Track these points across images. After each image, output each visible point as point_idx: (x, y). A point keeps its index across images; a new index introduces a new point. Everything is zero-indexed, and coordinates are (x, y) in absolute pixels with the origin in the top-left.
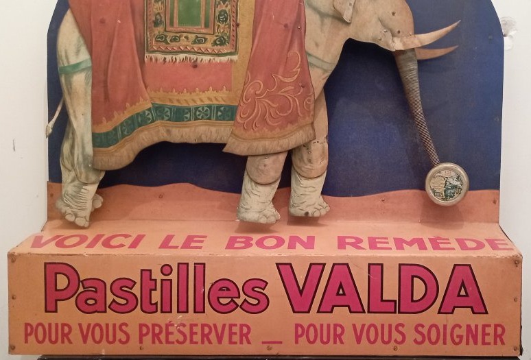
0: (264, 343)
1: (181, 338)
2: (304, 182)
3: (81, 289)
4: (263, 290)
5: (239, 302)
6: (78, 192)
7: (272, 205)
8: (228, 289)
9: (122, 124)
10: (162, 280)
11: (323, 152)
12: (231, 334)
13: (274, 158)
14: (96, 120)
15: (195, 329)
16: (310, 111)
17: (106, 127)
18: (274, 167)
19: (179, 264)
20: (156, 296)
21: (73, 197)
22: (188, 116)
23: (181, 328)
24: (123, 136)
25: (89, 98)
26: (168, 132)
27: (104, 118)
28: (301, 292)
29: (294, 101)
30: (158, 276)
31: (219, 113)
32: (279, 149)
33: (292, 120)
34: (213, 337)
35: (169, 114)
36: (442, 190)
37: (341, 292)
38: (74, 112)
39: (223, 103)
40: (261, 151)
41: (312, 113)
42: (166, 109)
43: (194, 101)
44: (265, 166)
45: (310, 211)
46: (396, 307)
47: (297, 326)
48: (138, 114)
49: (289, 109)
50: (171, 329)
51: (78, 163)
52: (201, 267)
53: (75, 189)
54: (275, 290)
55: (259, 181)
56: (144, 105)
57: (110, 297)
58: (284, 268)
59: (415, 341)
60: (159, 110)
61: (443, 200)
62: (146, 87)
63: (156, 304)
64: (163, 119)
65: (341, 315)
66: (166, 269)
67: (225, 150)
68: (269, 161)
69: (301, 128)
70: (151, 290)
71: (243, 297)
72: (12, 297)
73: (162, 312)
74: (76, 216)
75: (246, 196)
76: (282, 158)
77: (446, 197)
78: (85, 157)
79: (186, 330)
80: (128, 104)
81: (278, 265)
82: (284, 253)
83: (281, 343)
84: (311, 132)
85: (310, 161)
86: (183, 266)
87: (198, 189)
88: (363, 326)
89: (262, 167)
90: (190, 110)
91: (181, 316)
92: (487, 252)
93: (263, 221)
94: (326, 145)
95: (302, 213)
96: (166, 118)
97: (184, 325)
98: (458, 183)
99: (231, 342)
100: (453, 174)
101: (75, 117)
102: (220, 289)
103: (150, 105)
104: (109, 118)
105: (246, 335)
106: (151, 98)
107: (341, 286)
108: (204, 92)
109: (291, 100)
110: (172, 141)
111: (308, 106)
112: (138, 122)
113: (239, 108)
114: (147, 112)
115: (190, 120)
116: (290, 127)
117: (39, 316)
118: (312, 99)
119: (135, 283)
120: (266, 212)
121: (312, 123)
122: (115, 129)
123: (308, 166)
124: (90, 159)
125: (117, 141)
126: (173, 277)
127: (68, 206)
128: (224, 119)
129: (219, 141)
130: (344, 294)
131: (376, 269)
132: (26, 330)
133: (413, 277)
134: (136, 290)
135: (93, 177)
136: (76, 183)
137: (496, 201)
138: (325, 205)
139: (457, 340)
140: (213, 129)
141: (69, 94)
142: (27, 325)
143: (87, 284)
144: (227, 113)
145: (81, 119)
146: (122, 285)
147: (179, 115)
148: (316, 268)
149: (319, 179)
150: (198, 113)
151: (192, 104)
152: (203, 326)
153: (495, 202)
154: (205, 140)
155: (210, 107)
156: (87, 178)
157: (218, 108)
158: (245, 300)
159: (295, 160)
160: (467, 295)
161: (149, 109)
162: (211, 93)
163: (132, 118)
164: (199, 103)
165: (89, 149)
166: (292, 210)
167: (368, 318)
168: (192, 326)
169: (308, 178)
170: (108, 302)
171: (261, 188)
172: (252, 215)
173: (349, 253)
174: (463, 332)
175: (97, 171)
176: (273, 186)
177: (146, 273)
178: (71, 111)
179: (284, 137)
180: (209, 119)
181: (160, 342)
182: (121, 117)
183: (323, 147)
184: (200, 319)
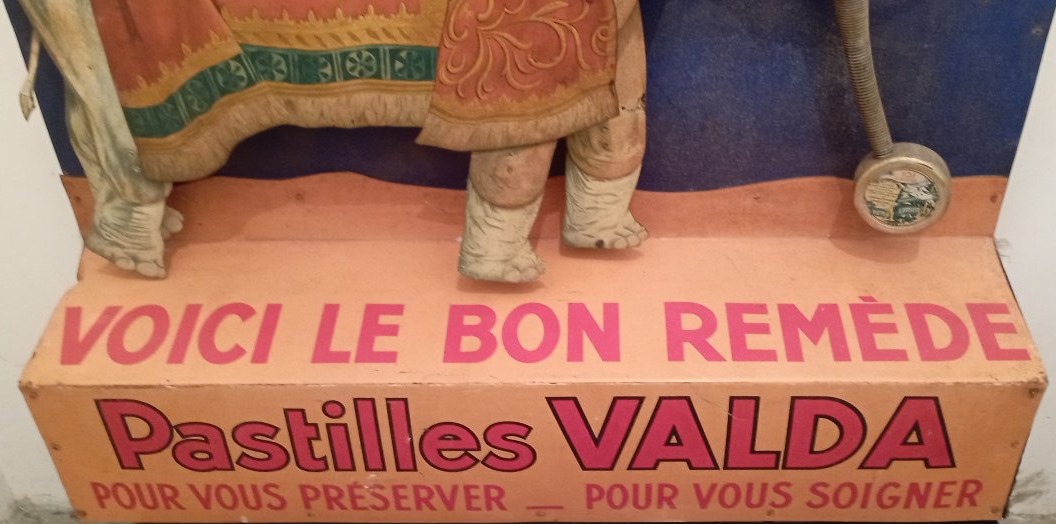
0: (529, 508)
1: (379, 503)
2: (594, 185)
3: (177, 438)
4: (524, 438)
5: (479, 455)
6: (128, 219)
7: (528, 246)
8: (456, 438)
9: (183, 90)
10: (328, 426)
11: (635, 129)
12: (469, 498)
13: (528, 152)
14: (123, 82)
15: (402, 492)
16: (605, 58)
17: (149, 96)
18: (529, 169)
19: (356, 400)
20: (321, 448)
21: (119, 228)
22: (328, 70)
23: (378, 491)
24: (193, 115)
25: (94, 32)
26: (290, 105)
27: (140, 78)
28: (597, 442)
29: (569, 32)
30: (316, 416)
31: (399, 65)
32: (538, 136)
33: (566, 75)
34: (436, 501)
35: (283, 67)
36: (889, 207)
37: (674, 440)
38: (69, 62)
39: (404, 42)
40: (499, 141)
41: (611, 60)
42: (276, 58)
43: (337, 39)
44: (510, 169)
45: (607, 238)
46: (777, 460)
47: (590, 487)
48: (213, 69)
49: (558, 54)
50: (357, 492)
51: (110, 166)
52: (399, 406)
53: (119, 214)
54: (546, 435)
55: (499, 201)
56: (223, 49)
57: (236, 451)
58: (564, 406)
59: (810, 504)
60: (260, 60)
61: (889, 223)
62: (219, 9)
63: (324, 459)
64: (272, 78)
65: (673, 472)
66: (332, 408)
67: (421, 140)
68: (517, 160)
69: (585, 92)
70: (309, 440)
71: (486, 449)
72: (54, 448)
73: (337, 469)
74: (136, 260)
75: (474, 230)
76: (546, 153)
77: (897, 219)
78: (121, 154)
79: (388, 494)
80: (185, 47)
81: (549, 400)
82: (558, 373)
83: (560, 508)
84: (610, 100)
85: (605, 146)
86: (364, 405)
87: (373, 183)
88: (713, 487)
89: (502, 173)
90: (329, 58)
91: (373, 475)
93: (513, 277)
94: (642, 115)
95: (591, 242)
96: (279, 76)
97: (382, 487)
98: (928, 197)
99: (469, 507)
100: (920, 178)
102: (442, 438)
103: (237, 50)
104: (152, 76)
105: (498, 500)
106: (234, 32)
107: (674, 432)
108: (355, 17)
109: (562, 33)
110: (302, 124)
111: (603, 45)
113: (443, 53)
114: (234, 65)
115: (333, 79)
116: (560, 90)
117: (112, 472)
118: (612, 29)
119: (277, 430)
120: (517, 261)
121: (612, 83)
122: (171, 100)
123: (603, 156)
124: (134, 158)
125: (181, 125)
126: (349, 418)
127: (114, 244)
128: (410, 77)
129: (404, 123)
130: (680, 443)
131: (744, 407)
132: (96, 492)
133: (817, 418)
134: (283, 438)
135: (150, 192)
136: (118, 202)
137: (996, 198)
138: (637, 227)
139: (887, 502)
140: (390, 99)
141: (47, 24)
142: (95, 486)
143: (186, 431)
144: (419, 64)
145: (90, 77)
146: (254, 433)
147: (307, 69)
148: (624, 405)
149: (626, 180)
150: (349, 65)
151: (331, 46)
152: (416, 488)
153: (994, 199)
154: (372, 120)
155: (374, 50)
156: (138, 194)
157: (395, 53)
158: (491, 453)
160: (921, 442)
161: (238, 58)
162: (373, 20)
163: (201, 77)
164: (348, 43)
165: (126, 138)
166: (570, 236)
167: (722, 476)
168: (395, 488)
169: (601, 179)
170: (235, 458)
171: (503, 214)
172: (489, 269)
173: (694, 373)
174: (902, 493)
176: (529, 208)
177: (295, 416)
178: (62, 62)
179: (549, 111)
180: (377, 76)
181: (343, 507)
182: (176, 76)
183: (636, 120)
184: (409, 479)
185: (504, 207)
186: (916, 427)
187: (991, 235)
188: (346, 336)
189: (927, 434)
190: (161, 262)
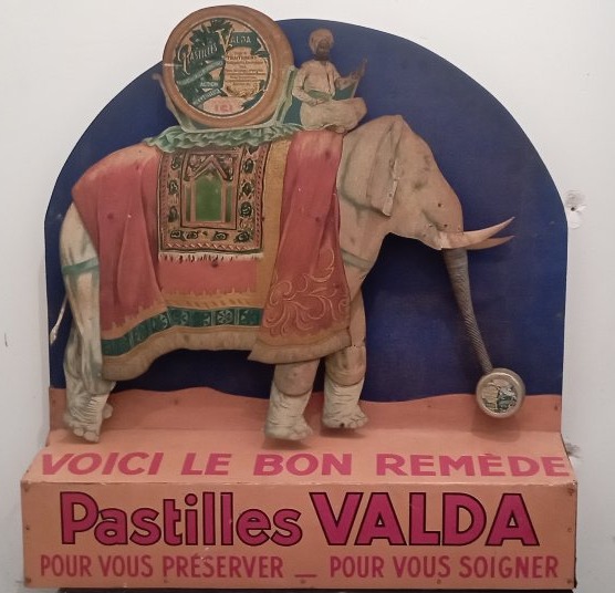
0: (297, 576)
1: (208, 571)
2: (339, 390)
3: (100, 520)
4: (296, 520)
5: (270, 533)
6: (86, 404)
7: (303, 420)
8: (258, 520)
9: (134, 330)
10: (187, 511)
11: (361, 357)
12: (262, 567)
13: (305, 365)
14: (105, 325)
15: (223, 562)
16: (344, 316)
17: (116, 333)
18: (305, 375)
19: (204, 493)
20: (180, 528)
21: (81, 409)
22: (208, 320)
23: (209, 561)
24: (136, 343)
25: (97, 301)
26: (186, 338)
27: (114, 323)
28: (337, 523)
29: (327, 303)
30: (181, 505)
31: (243, 317)
32: (310, 356)
33: (325, 324)
34: (242, 570)
35: (186, 318)
36: (494, 401)
37: (380, 523)
38: (81, 315)
39: (247, 306)
40: (290, 359)
41: (348, 317)
42: (184, 314)
43: (215, 304)
44: (295, 375)
45: (346, 422)
46: (438, 539)
47: (333, 558)
48: (152, 319)
49: (321, 312)
50: (197, 562)
51: (86, 373)
52: (228, 497)
53: (83, 401)
54: (309, 521)
55: (289, 393)
56: (159, 308)
57: (131, 529)
58: (319, 499)
59: (461, 575)
60: (175, 315)
61: (496, 411)
62: (161, 289)
63: (181, 535)
64: (180, 323)
65: (380, 547)
66: (190, 499)
67: (251, 357)
68: (299, 370)
69: (335, 333)
70: (175, 521)
71: (274, 528)
72: (26, 528)
73: (187, 544)
74: (85, 430)
75: (274, 409)
76: (314, 366)
77: (499, 409)
78: (93, 365)
79: (214, 563)
80: (140, 308)
81: (311, 494)
82: (317, 481)
83: (314, 576)
84: (347, 337)
85: (345, 367)
86: (209, 496)
87: (218, 394)
88: (405, 558)
89: (291, 377)
90: (210, 314)
91: (207, 548)
92: (540, 479)
93: (294, 437)
94: (364, 349)
95: (337, 425)
96: (183, 323)
97: (211, 558)
98: (510, 394)
99: (262, 575)
100: (507, 383)
101: (82, 323)
102: (250, 520)
103: (164, 309)
104: (120, 322)
105: (278, 568)
106: (167, 301)
107: (380, 517)
108: (225, 293)
109: (323, 301)
110: (191, 348)
111: (343, 308)
112: (151, 327)
113: (266, 311)
114: (162, 317)
115: (210, 325)
116: (322, 332)
117: (55, 547)
118: (348, 301)
119: (158, 514)
120: (297, 428)
121: (348, 328)
122: (127, 335)
123: (344, 372)
124: (100, 368)
125: (129, 349)
126: (199, 507)
127: (76, 419)
128: (248, 324)
129: (243, 348)
130: (383, 525)
131: (418, 499)
132: (43, 562)
133: (458, 507)
134: (159, 521)
135: (103, 387)
136: (85, 394)
137: (558, 407)
138: (363, 415)
139: (505, 573)
140: (237, 335)
141: (75, 296)
142: (43, 557)
143: (106, 514)
144: (253, 317)
145: (88, 323)
146: (144, 515)
147: (198, 319)
148: (353, 497)
149: (356, 387)
150: (219, 317)
151: (212, 308)
152: (232, 558)
153: (556, 408)
154: (228, 346)
155: (232, 310)
156: (96, 389)
157: (242, 311)
158: (277, 532)
159: (329, 366)
160: (517, 526)
161: (164, 313)
162: (234, 295)
163: (145, 323)
164: (220, 306)
165: (98, 357)
166: (326, 421)
167: (408, 551)
168: (219, 558)
169: (344, 386)
170: (129, 535)
171: (290, 400)
172: (280, 431)
173: (390, 480)
174: (512, 564)
175: (108, 381)
176: (304, 397)
177: (169, 503)
178: (77, 315)
179: (316, 343)
180: (232, 323)
181: (186, 575)
182: (132, 322)
183: (360, 351)
184: (228, 551)
185: (290, 396)
186: (513, 515)
187: (559, 431)
188: (200, 463)
189: (519, 519)
190: (98, 432)
